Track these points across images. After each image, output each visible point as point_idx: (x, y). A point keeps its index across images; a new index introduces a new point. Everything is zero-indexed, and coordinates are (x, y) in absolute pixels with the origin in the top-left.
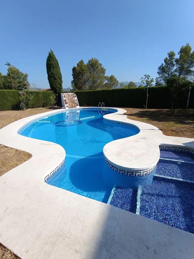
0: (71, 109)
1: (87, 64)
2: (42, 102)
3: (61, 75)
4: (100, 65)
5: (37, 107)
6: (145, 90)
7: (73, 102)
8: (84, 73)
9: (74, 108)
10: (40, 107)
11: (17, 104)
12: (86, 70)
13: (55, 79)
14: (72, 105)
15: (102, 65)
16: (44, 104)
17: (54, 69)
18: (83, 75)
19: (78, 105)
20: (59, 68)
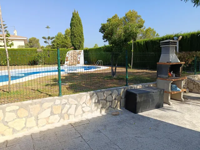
0: (69, 66)
4: (138, 16)
7: (76, 60)
11: (33, 60)
14: (73, 63)
19: (79, 63)
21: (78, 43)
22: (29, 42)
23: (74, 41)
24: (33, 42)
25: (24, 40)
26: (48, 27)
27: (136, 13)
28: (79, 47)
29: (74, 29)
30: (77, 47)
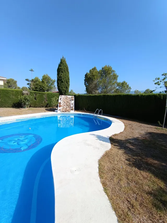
0: (63, 112)
1: (100, 71)
2: (45, 102)
3: (69, 79)
4: (113, 71)
5: (40, 107)
6: (162, 98)
7: (69, 106)
8: (94, 78)
9: (67, 112)
10: (43, 107)
11: (18, 102)
12: (97, 76)
13: (62, 82)
14: (66, 109)
15: (115, 72)
16: (48, 104)
17: (62, 73)
18: (93, 80)
19: (72, 110)
20: (68, 73)
21: (64, 89)
22: (7, 82)
23: (61, 86)
24: (11, 82)
25: (3, 80)
26: (32, 70)
27: (112, 68)
28: (65, 92)
29: (61, 74)
30: (63, 91)
